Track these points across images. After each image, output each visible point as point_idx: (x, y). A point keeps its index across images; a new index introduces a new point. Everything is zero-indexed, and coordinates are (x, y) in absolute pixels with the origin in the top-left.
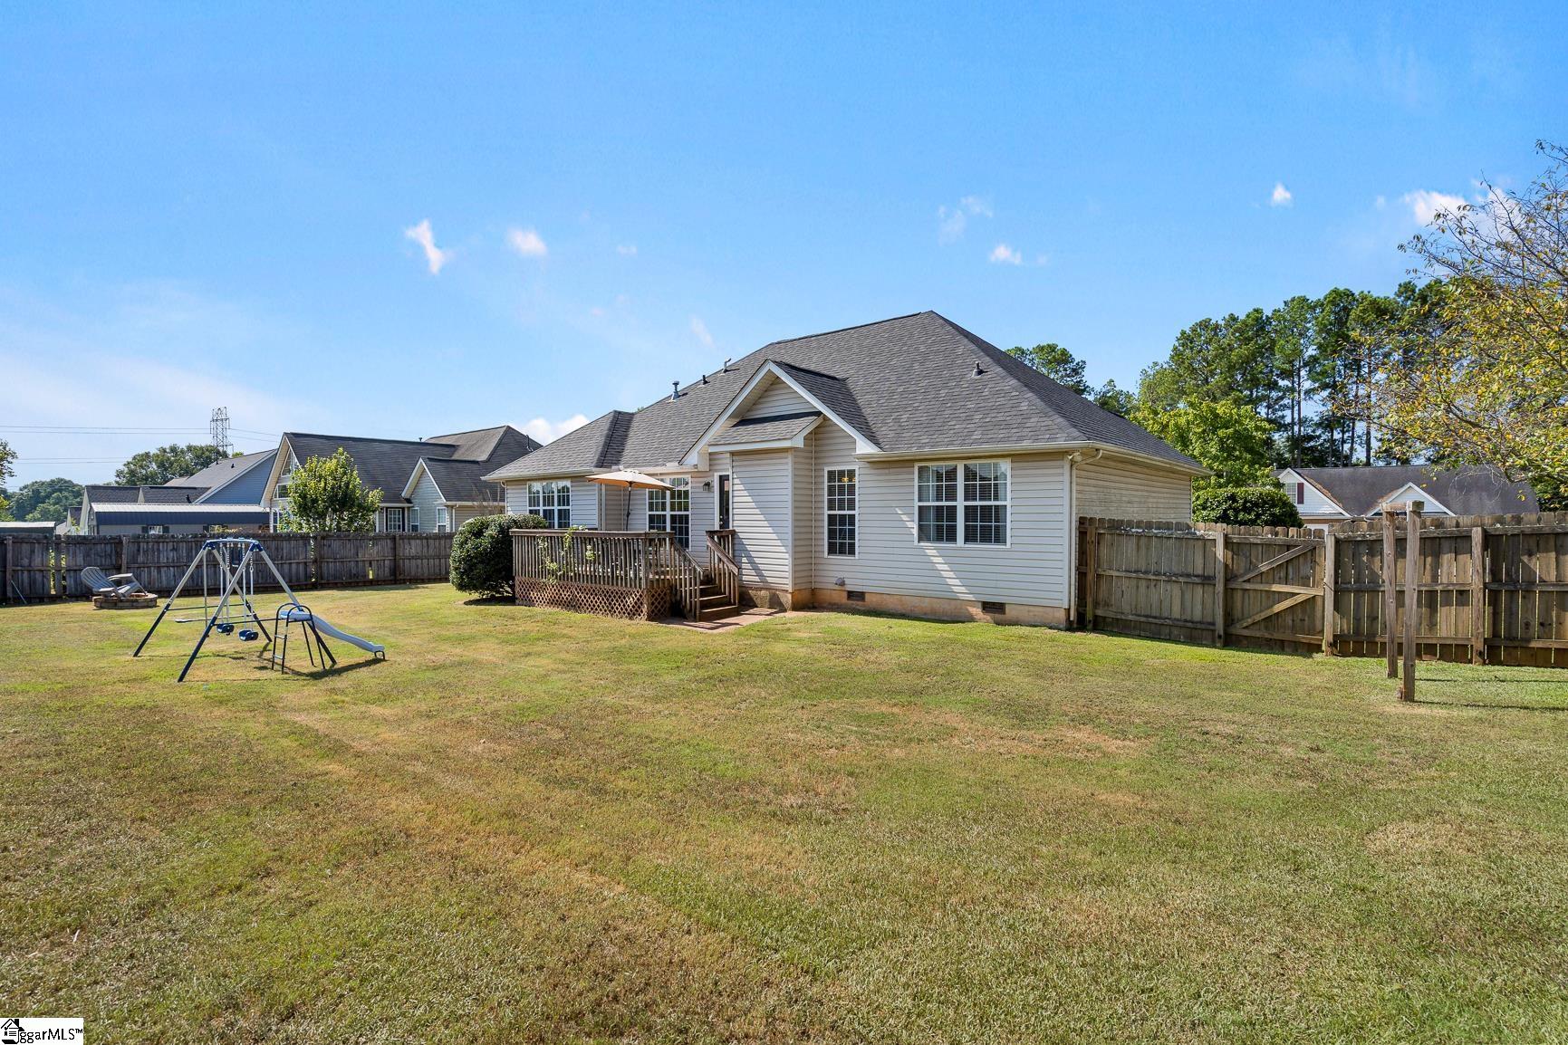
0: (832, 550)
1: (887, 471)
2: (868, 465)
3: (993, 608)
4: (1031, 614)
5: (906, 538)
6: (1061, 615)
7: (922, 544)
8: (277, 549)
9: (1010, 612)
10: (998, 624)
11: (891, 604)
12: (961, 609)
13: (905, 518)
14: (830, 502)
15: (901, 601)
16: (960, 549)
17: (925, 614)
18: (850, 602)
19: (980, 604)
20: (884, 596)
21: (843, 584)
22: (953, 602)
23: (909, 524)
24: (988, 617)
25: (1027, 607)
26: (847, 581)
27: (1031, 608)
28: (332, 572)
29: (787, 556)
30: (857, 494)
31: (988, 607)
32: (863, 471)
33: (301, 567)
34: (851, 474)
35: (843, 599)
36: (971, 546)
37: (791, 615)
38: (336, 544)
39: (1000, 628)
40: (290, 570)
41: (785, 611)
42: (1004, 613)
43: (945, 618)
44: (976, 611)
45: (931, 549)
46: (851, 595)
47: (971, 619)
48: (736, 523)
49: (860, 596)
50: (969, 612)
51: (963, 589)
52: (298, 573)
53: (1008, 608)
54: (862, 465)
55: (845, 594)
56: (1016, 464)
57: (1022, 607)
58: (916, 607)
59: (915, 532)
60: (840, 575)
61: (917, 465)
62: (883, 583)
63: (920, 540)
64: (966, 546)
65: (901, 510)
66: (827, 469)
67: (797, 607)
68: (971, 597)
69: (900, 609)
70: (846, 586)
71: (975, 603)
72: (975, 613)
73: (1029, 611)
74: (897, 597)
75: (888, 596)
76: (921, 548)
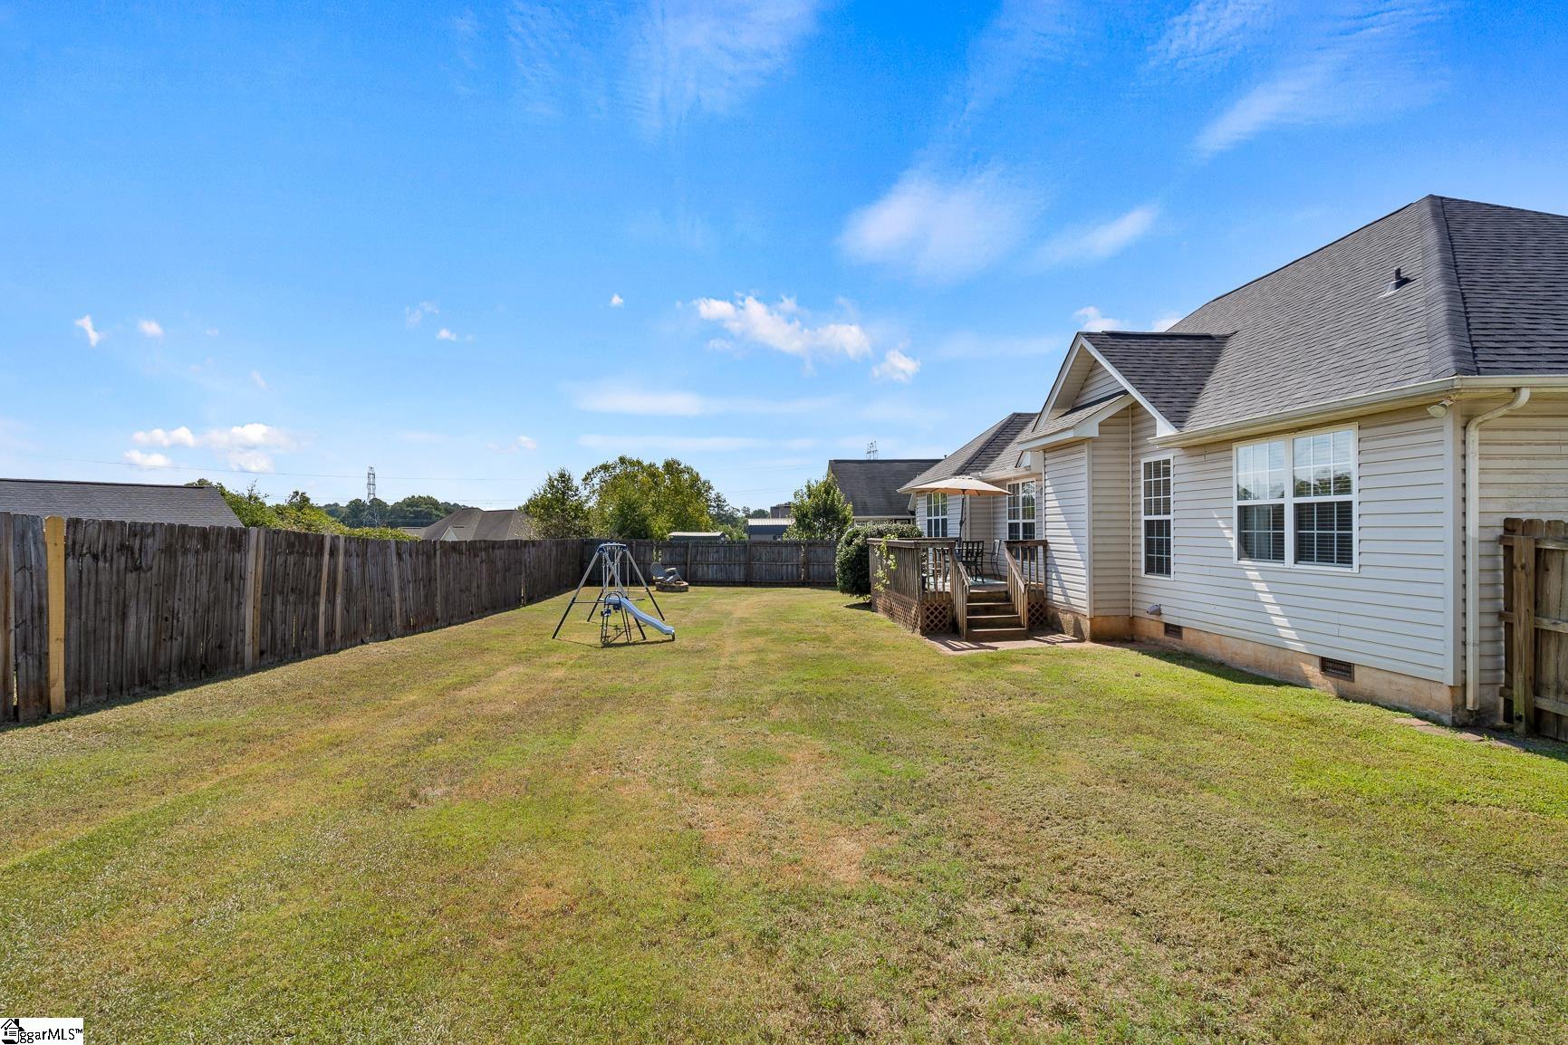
0: (1149, 570)
1: (1202, 458)
2: (1182, 452)
3: (1337, 669)
4: (1395, 688)
5: (1224, 553)
6: (1443, 698)
7: (1241, 562)
8: (778, 553)
9: (1362, 680)
10: (1343, 696)
11: (1210, 648)
12: (1292, 665)
13: (1221, 524)
14: (1148, 503)
15: (1220, 642)
16: (1289, 571)
18: (1168, 638)
19: (1317, 662)
20: (1202, 634)
21: (1158, 612)
22: (1282, 653)
23: (1227, 533)
24: (1328, 683)
25: (1386, 676)
26: (1164, 610)
27: (1394, 678)
28: (816, 573)
29: (1084, 572)
30: (1172, 493)
31: (1331, 667)
32: (1178, 461)
33: (795, 567)
34: (1166, 465)
35: (1160, 633)
36: (1304, 567)
37: (1088, 645)
38: (819, 550)
39: (1343, 703)
40: (787, 569)
41: (1082, 640)
42: (1353, 681)
43: (1272, 676)
44: (1313, 671)
45: (1253, 570)
46: (1168, 629)
47: (1304, 683)
48: (1049, 532)
49: (1178, 631)
50: (1303, 672)
51: (1292, 634)
52: (792, 571)
53: (1358, 673)
54: (1177, 452)
55: (1162, 627)
56: (1365, 433)
57: (1380, 675)
58: (1237, 654)
59: (1234, 543)
60: (1157, 601)
61: (1234, 447)
62: (1200, 616)
63: (1240, 556)
64: (1297, 566)
65: (1218, 513)
66: (1144, 460)
67: (1096, 638)
68: (1304, 648)
69: (1218, 654)
70: (1163, 616)
71: (1313, 658)
72: (1310, 673)
73: (1390, 682)
74: (1215, 637)
75: (1205, 635)
76: (1241, 568)
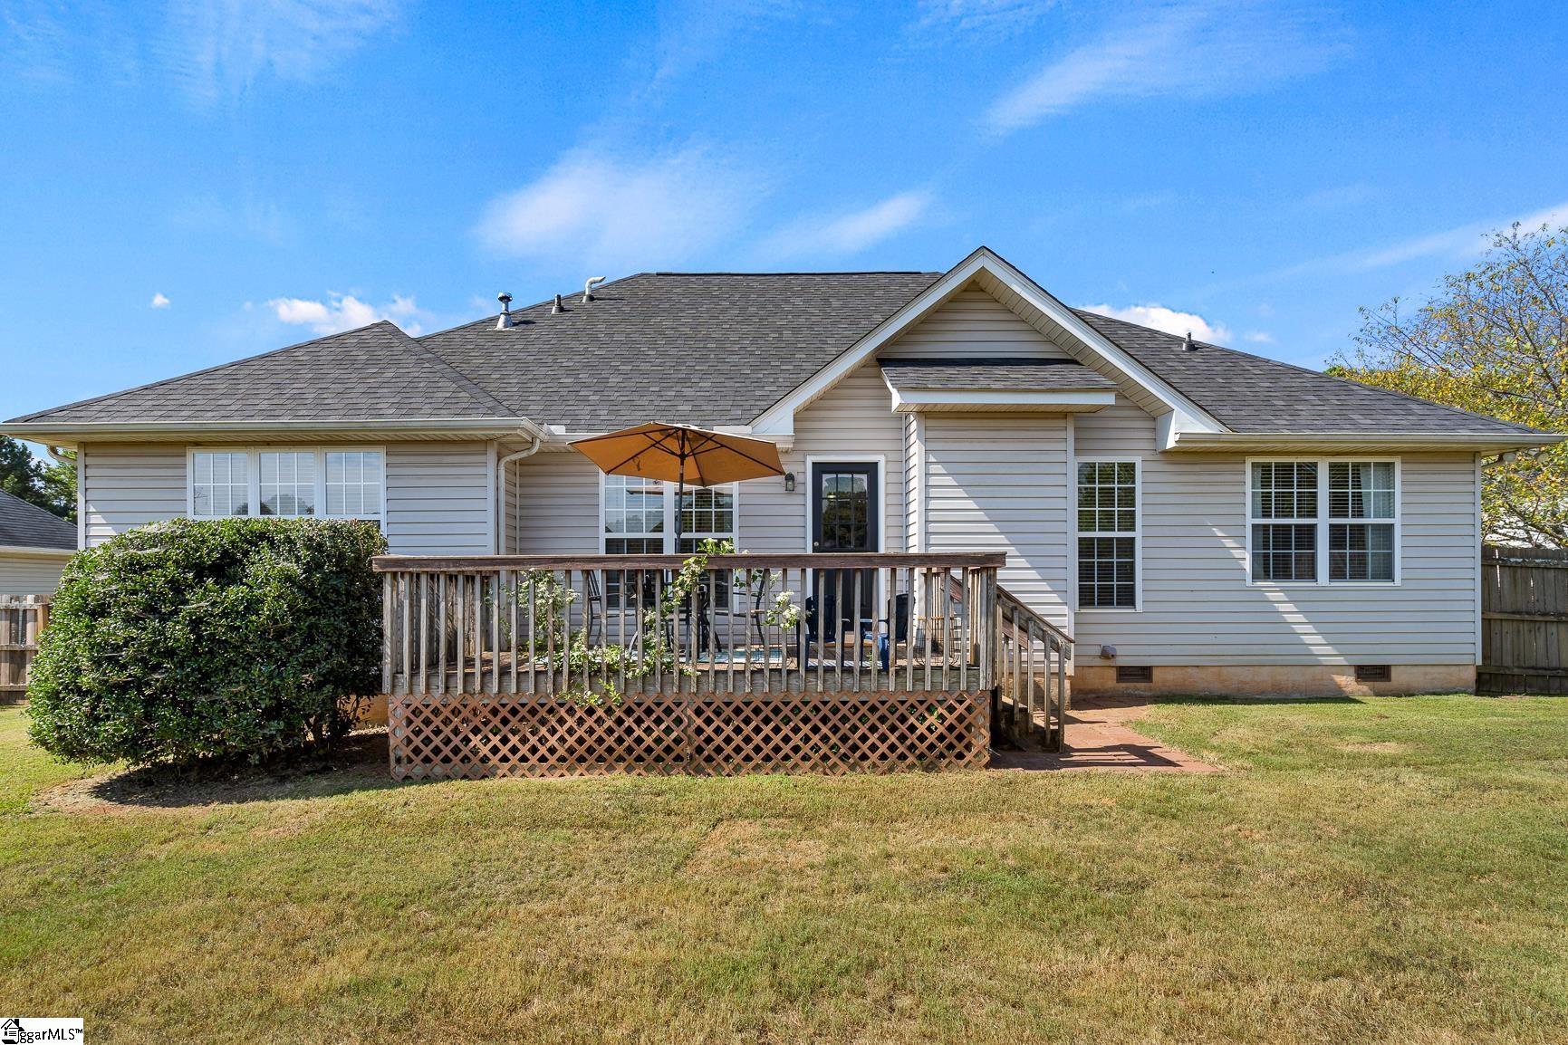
0: (1084, 602)
2: (1159, 457)
3: (1374, 674)
4: (1428, 677)
5: (1237, 575)
6: (1471, 675)
7: (1259, 584)
9: (1400, 677)
10: (1378, 694)
11: (1202, 680)
12: (1322, 680)
13: (1229, 543)
14: (1085, 516)
15: (1220, 676)
16: (1324, 589)
17: (1263, 692)
18: (1123, 684)
19: (1354, 669)
20: (1189, 670)
21: (1111, 656)
22: (1311, 670)
23: (1239, 554)
24: (1365, 687)
25: (1422, 669)
26: (1117, 651)
27: (1428, 669)
29: (1064, 610)
30: (1137, 505)
31: (1366, 672)
32: (1150, 467)
34: (1129, 469)
35: (1110, 681)
36: (1341, 584)
42: (1390, 680)
43: (1294, 696)
44: (1347, 682)
45: (1274, 591)
46: (1125, 673)
47: (1339, 695)
49: (1145, 673)
50: (1335, 684)
51: (1327, 649)
53: (1395, 672)
54: (1147, 456)
55: (1113, 674)
56: (1406, 466)
57: (1415, 670)
58: (1245, 683)
59: (1249, 564)
60: (1107, 641)
61: (1250, 461)
62: (1191, 650)
63: (1255, 577)
64: (1333, 584)
65: (1222, 531)
66: (1079, 459)
68: (1341, 660)
69: (1217, 688)
70: (1117, 658)
71: (1346, 669)
72: (1343, 683)
73: (1426, 674)
74: (1214, 669)
75: (1196, 670)
76: (1259, 590)
